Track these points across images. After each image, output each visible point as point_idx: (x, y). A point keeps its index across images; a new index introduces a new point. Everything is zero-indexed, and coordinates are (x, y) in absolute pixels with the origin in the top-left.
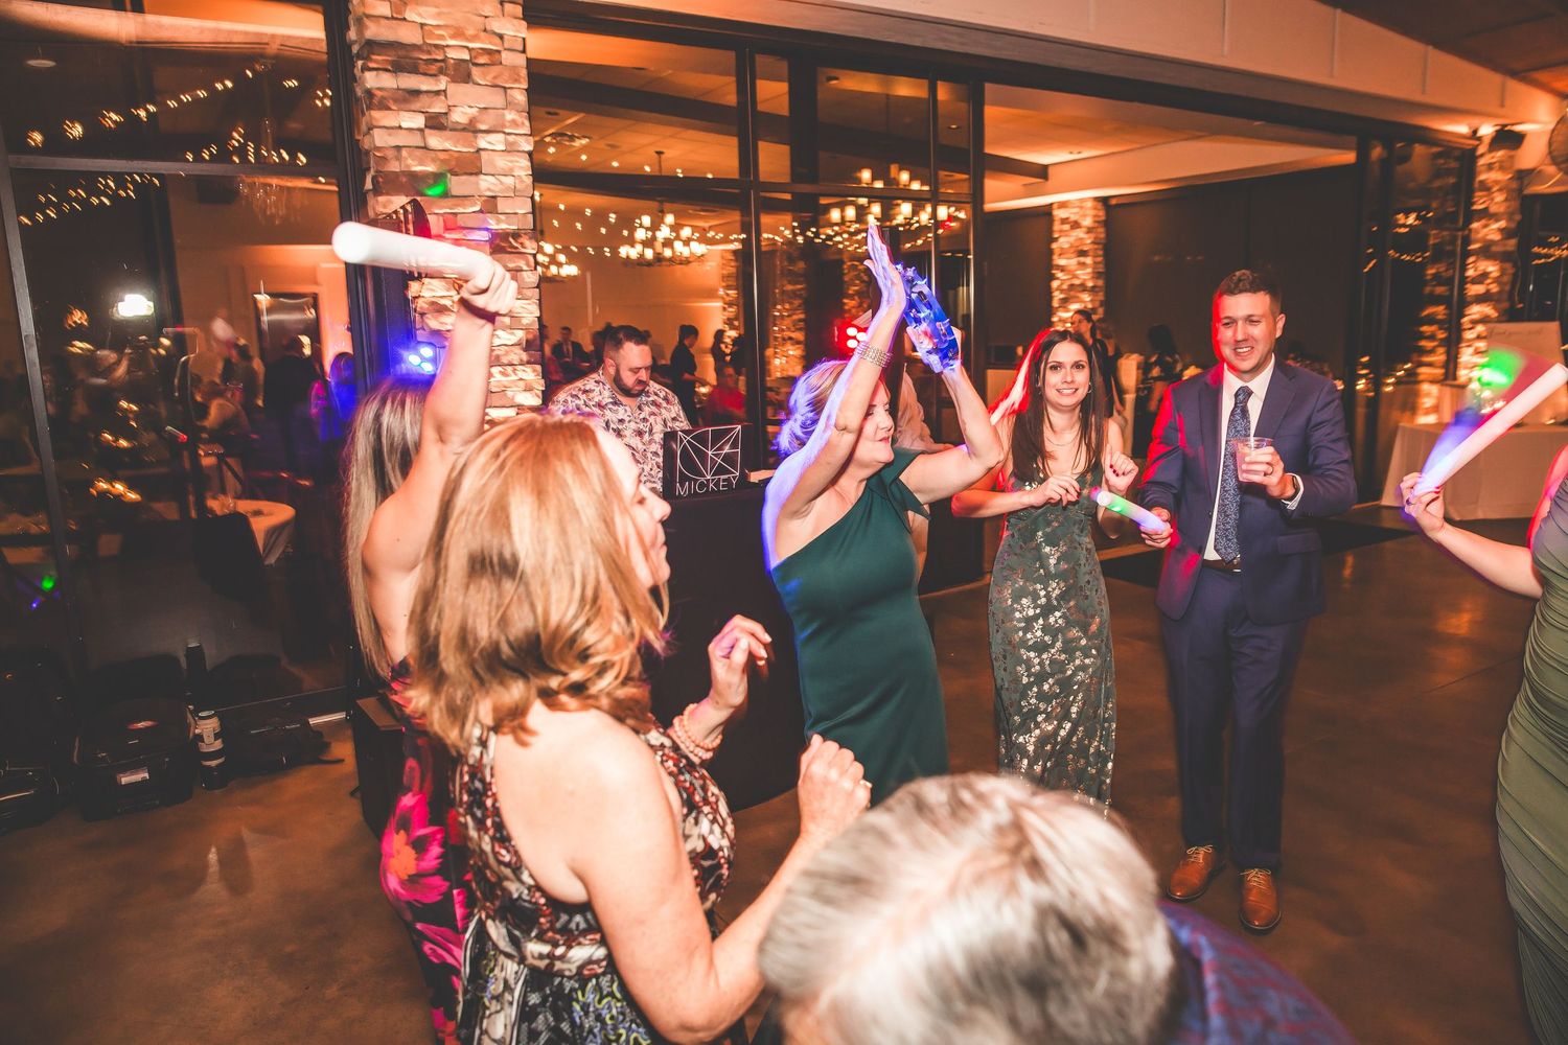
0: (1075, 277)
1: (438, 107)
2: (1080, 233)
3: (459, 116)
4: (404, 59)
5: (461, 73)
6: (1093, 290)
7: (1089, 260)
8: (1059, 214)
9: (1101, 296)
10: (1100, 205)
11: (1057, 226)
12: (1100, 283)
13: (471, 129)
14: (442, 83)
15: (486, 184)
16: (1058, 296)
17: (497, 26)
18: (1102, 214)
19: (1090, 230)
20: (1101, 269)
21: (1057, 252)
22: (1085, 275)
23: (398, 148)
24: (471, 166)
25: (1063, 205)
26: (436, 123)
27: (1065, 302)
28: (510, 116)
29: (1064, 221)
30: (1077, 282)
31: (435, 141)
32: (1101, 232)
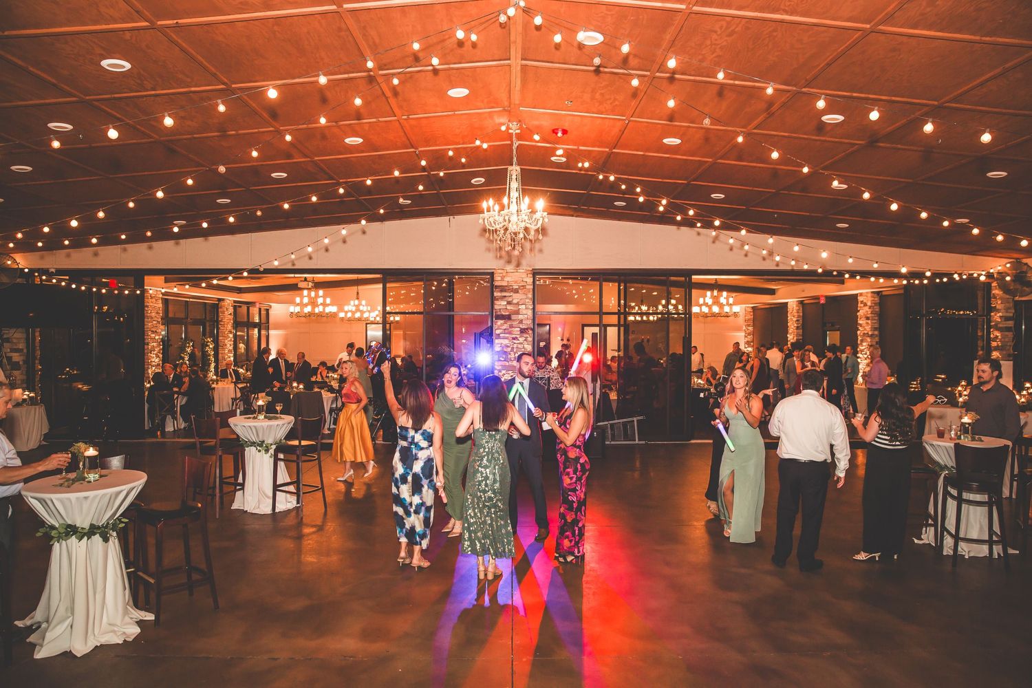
0: (865, 330)
1: (510, 299)
2: (866, 308)
3: (515, 301)
4: (503, 289)
5: (516, 291)
6: (871, 336)
7: (869, 322)
8: (860, 299)
9: (877, 339)
10: (875, 295)
11: (859, 305)
12: (876, 333)
13: (518, 304)
14: (512, 294)
15: (520, 317)
16: (860, 338)
17: (525, 280)
18: (877, 299)
19: (870, 307)
20: (877, 325)
21: (859, 317)
22: (868, 328)
23: (500, 309)
24: (517, 312)
25: (861, 294)
26: (509, 303)
27: (862, 341)
28: (527, 301)
29: (862, 302)
30: (866, 332)
31: (509, 307)
32: (877, 309)
